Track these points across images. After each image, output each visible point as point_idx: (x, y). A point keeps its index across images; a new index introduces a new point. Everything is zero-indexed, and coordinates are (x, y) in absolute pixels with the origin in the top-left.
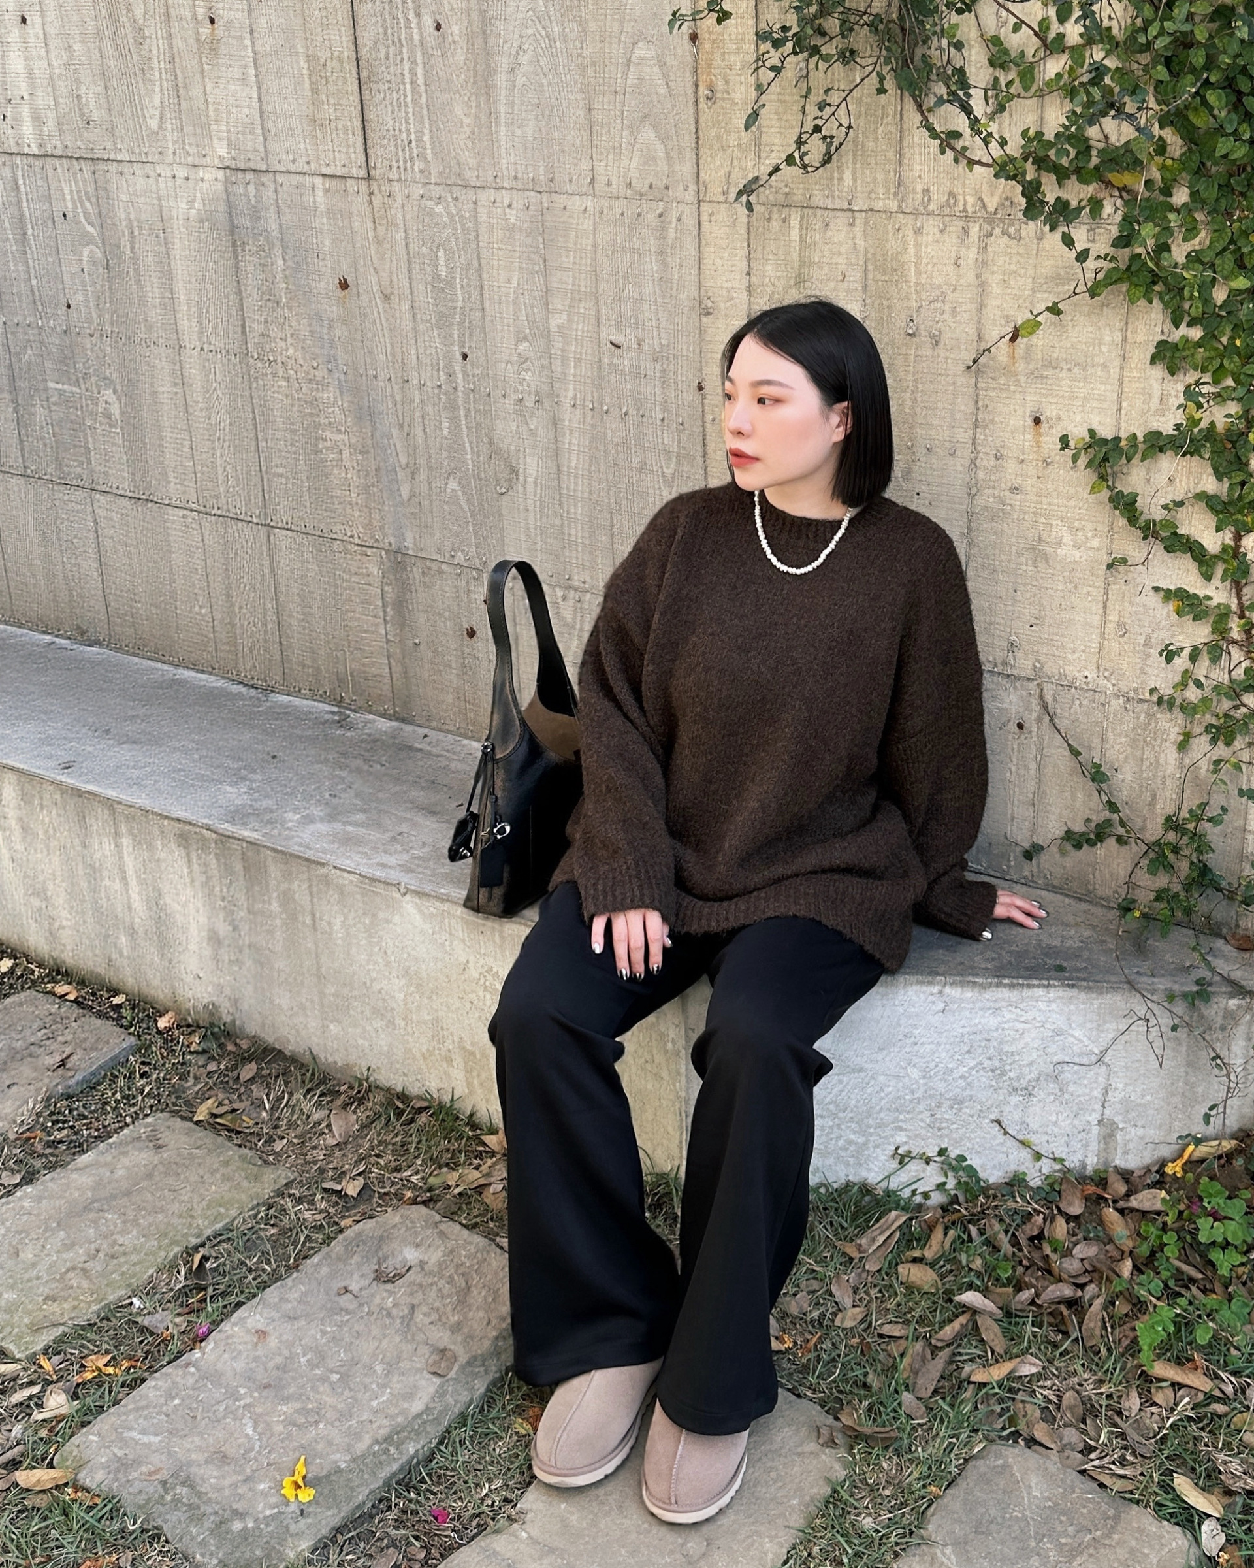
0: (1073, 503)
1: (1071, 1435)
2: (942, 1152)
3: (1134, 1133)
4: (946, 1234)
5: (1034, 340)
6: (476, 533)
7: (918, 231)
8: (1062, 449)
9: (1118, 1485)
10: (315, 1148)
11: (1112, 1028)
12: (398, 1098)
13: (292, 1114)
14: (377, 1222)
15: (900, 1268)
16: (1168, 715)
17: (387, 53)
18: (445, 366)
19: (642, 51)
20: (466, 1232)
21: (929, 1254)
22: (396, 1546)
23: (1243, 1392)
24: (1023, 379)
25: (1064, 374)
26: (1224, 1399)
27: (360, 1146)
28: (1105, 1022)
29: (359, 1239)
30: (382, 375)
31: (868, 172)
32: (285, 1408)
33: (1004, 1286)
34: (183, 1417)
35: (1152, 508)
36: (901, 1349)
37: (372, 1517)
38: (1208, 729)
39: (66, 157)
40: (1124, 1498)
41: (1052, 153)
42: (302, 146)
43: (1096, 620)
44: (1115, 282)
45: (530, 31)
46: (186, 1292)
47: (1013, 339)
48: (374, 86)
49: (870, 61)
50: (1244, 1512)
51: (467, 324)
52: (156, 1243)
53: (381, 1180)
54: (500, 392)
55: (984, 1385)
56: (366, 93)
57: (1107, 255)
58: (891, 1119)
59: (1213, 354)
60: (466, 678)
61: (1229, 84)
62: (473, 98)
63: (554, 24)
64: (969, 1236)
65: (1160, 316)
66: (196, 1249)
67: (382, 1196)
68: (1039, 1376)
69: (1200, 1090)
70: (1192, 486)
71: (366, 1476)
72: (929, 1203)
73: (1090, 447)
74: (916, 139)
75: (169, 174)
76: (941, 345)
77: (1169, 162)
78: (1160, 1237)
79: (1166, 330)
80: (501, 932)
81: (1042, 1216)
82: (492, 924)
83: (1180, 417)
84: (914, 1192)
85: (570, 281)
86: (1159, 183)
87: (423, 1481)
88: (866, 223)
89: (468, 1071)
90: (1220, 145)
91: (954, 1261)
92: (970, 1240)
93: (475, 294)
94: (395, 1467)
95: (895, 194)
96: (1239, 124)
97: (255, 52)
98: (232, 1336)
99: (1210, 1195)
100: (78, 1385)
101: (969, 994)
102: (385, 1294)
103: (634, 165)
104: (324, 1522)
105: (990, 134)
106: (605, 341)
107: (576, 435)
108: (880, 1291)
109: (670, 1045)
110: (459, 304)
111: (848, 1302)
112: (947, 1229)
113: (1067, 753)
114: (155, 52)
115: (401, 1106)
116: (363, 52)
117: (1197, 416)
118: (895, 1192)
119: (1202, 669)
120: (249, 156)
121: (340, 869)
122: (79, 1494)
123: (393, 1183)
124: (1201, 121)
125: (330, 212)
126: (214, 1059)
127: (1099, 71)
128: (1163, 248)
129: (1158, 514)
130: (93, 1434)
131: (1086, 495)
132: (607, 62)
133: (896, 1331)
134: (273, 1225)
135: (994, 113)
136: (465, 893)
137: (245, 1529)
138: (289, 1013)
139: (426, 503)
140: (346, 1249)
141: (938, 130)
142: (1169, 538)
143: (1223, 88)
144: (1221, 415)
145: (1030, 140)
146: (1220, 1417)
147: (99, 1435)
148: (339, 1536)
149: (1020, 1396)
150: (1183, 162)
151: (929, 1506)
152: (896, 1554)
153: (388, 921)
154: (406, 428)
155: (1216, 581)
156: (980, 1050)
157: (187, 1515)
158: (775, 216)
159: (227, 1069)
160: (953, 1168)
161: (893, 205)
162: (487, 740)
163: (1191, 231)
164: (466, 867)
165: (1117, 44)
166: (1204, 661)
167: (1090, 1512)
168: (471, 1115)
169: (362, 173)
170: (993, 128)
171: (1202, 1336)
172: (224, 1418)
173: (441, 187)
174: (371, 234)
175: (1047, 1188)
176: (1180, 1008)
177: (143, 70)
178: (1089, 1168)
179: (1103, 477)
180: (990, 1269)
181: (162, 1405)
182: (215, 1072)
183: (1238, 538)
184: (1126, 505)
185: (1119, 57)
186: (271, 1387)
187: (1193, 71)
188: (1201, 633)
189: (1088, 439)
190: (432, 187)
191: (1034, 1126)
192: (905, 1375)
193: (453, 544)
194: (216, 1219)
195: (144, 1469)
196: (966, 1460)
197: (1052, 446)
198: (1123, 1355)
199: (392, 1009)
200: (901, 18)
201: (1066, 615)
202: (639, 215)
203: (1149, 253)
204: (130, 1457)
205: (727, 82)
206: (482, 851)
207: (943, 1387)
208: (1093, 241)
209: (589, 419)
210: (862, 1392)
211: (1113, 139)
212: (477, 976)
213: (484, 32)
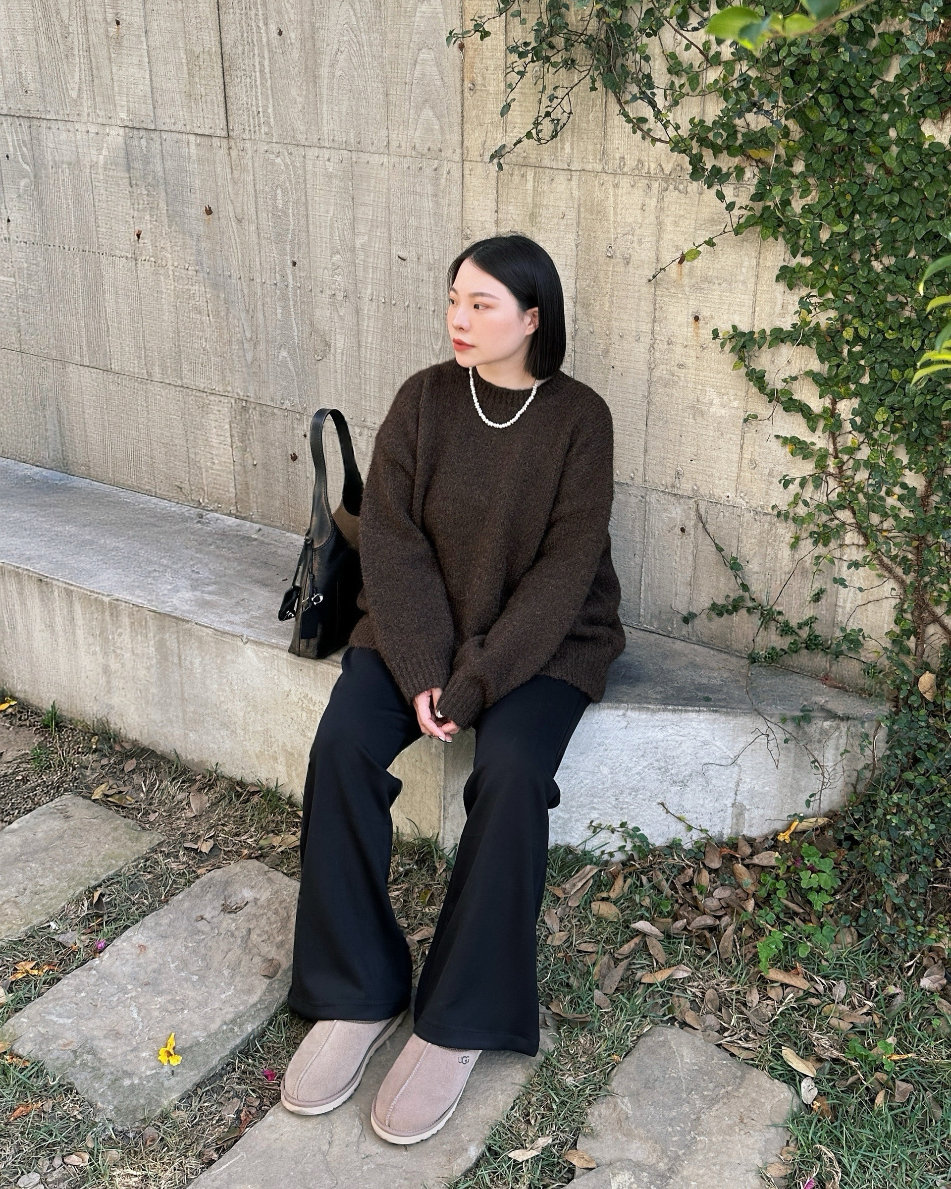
0: (720, 376)
1: (711, 1020)
2: (623, 825)
3: (756, 813)
4: (625, 882)
5: (695, 262)
6: (299, 387)
7: (616, 186)
8: (714, 339)
9: (744, 1055)
10: (178, 819)
11: (743, 741)
12: (238, 784)
13: (162, 795)
14: (224, 871)
15: (593, 905)
16: (784, 524)
17: (244, 50)
18: (280, 270)
19: (424, 55)
20: (287, 878)
21: (613, 895)
22: (238, 1097)
23: (830, 990)
24: (687, 289)
25: (716, 287)
26: (817, 995)
27: (211, 818)
28: (738, 736)
29: (211, 883)
30: (235, 275)
31: (582, 144)
32: (160, 999)
33: (665, 917)
34: (87, 1005)
35: (775, 381)
36: (593, 960)
37: (222, 1076)
38: (811, 534)
39: (10, 115)
40: (748, 1064)
41: (711, 136)
42: (181, 113)
43: (735, 457)
44: (752, 225)
45: (346, 38)
46: (88, 918)
47: (681, 262)
48: (233, 73)
49: (585, 68)
50: (830, 1073)
51: (296, 241)
52: (66, 884)
53: (226, 842)
54: (318, 289)
55: (651, 985)
56: (227, 78)
57: (747, 206)
58: (588, 802)
59: (819, 276)
60: (290, 489)
61: (834, 90)
62: (304, 84)
63: (363, 34)
64: (641, 882)
65: (783, 249)
66: (95, 888)
67: (226, 853)
68: (689, 979)
69: (803, 783)
70: (803, 366)
71: (218, 1047)
72: (613, 860)
73: (733, 337)
74: (616, 123)
75: (84, 130)
76: (631, 265)
77: (792, 143)
78: (774, 884)
79: (787, 259)
80: (315, 670)
81: (692, 869)
82: (308, 664)
83: (796, 319)
84: (603, 853)
85: (371, 213)
86: (784, 157)
87: (257, 1051)
88: (580, 179)
89: (289, 766)
90: (827, 133)
91: (631, 900)
92: (642, 885)
93: (303, 221)
94: (238, 1041)
95: (601, 160)
96: (841, 118)
97: (148, 46)
98: (122, 949)
99: (809, 856)
100: (12, 982)
101: (644, 716)
102: (230, 921)
103: (417, 134)
104: (188, 1080)
105: (668, 121)
106: (394, 256)
107: (372, 320)
108: (579, 921)
109: (433, 750)
110: (291, 227)
111: (556, 928)
112: (625, 878)
113: (714, 549)
114: (76, 43)
115: (240, 790)
116: (227, 49)
117: (808, 320)
118: (589, 852)
119: (808, 493)
120: (142, 119)
121: (200, 625)
122: (14, 1060)
123: (234, 844)
124: (814, 116)
125: (200, 161)
126: (105, 756)
127: (745, 80)
128: (786, 203)
129: (780, 385)
130: (24, 1017)
131: (730, 371)
132: (400, 62)
133: (590, 948)
134: (149, 873)
135: (671, 106)
136: (289, 643)
137: (132, 1084)
138: (160, 725)
139: (264, 366)
140: (202, 890)
141: (631, 116)
142: (787, 402)
143: (830, 93)
144: (824, 318)
145: (695, 126)
146: (814, 1007)
147: (28, 1018)
148: (199, 1090)
149: (675, 993)
150: (801, 143)
151: (613, 1069)
152: (590, 1103)
153: (233, 662)
154: (251, 312)
155: (819, 432)
156: (651, 755)
157: (91, 1075)
158: (516, 172)
159: (115, 763)
160: (631, 836)
161: (599, 168)
162: (307, 535)
163: (805, 192)
164: (291, 624)
165: (757, 60)
166: (810, 487)
167: (724, 1074)
168: (290, 797)
169: (224, 134)
170: (670, 116)
171: (803, 952)
172: (117, 1006)
173: (280, 145)
174: (229, 177)
175: (696, 850)
176: (790, 727)
177: (67, 56)
178: (725, 836)
179: (742, 359)
180: (656, 906)
181: (72, 998)
182: (107, 765)
183: (834, 403)
184: (758, 379)
185: (758, 70)
186: (151, 984)
187: (810, 81)
188: (808, 468)
189: (732, 332)
190: (274, 145)
191: (688, 806)
192: (596, 978)
193: (283, 394)
194: (109, 868)
195: (61, 1042)
196: (638, 1037)
197: (706, 337)
198: (747, 965)
199: (235, 723)
200: (607, 38)
201: (715, 453)
202: (421, 168)
203: (776, 205)
204: (51, 1033)
205: (484, 79)
206: (303, 613)
207: (622, 986)
208: (738, 196)
209: (381, 309)
210: (566, 990)
211: (753, 126)
212: (296, 700)
213: (313, 38)
